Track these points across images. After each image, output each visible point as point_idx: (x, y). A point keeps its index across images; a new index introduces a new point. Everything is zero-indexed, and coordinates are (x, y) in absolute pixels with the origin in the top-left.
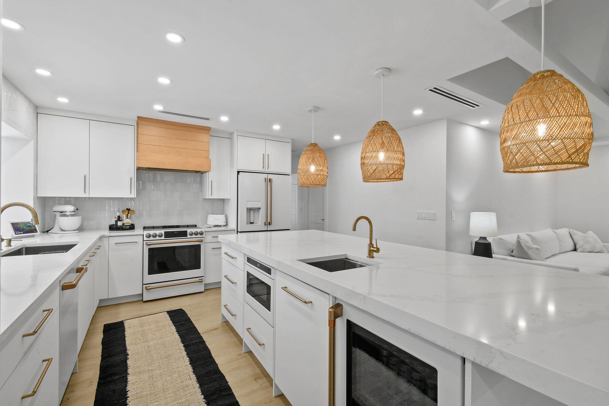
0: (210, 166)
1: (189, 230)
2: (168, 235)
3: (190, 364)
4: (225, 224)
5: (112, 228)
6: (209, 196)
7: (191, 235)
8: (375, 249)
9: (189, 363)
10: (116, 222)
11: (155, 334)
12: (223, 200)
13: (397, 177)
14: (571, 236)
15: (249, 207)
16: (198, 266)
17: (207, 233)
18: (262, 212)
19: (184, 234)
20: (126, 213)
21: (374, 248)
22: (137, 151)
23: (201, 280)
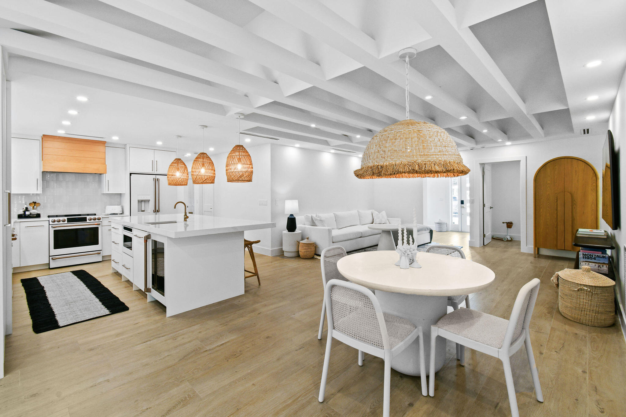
0: (106, 170)
1: (88, 217)
2: (69, 220)
4: (121, 212)
5: (20, 217)
6: (106, 191)
7: (90, 220)
8: (187, 217)
10: (25, 212)
12: (120, 194)
13: (211, 181)
15: (141, 199)
16: (96, 243)
17: (104, 219)
18: (152, 203)
19: (84, 220)
20: (32, 205)
22: (43, 160)
23: (98, 252)
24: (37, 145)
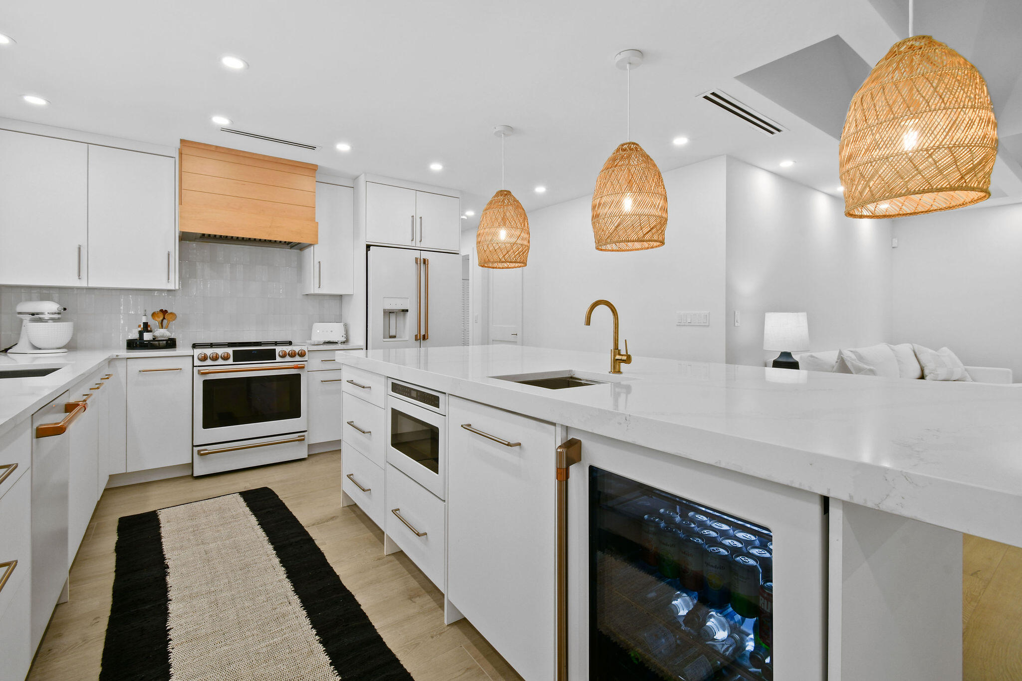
0: (317, 235)
1: (279, 349)
2: (239, 357)
3: (288, 577)
4: (344, 339)
5: (132, 345)
6: (314, 289)
7: (283, 356)
8: (624, 358)
9: (285, 576)
10: (141, 334)
11: (218, 531)
12: (341, 296)
13: (655, 238)
14: (916, 355)
15: (388, 307)
16: (295, 413)
17: (312, 354)
18: (411, 317)
19: (270, 355)
20: (158, 317)
21: (622, 355)
22: (181, 203)
23: (300, 437)
24: (167, 169)
